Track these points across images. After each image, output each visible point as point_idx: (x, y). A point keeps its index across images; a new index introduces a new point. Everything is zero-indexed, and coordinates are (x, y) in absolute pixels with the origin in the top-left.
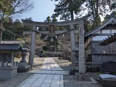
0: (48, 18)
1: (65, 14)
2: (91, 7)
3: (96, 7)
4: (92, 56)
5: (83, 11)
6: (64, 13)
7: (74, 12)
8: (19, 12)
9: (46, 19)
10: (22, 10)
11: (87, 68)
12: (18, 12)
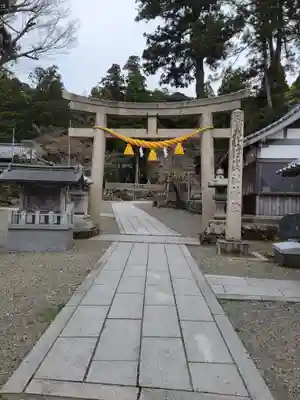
0: (115, 69)
1: (178, 65)
2: (260, 44)
3: (275, 45)
4: (258, 198)
5: (234, 58)
6: (173, 64)
7: (205, 60)
8: (30, 55)
9: (105, 74)
10: (41, 49)
11: (242, 229)
12: (25, 55)
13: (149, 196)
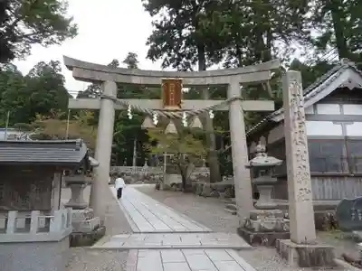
13: (147, 179)
